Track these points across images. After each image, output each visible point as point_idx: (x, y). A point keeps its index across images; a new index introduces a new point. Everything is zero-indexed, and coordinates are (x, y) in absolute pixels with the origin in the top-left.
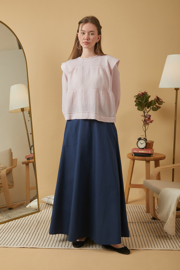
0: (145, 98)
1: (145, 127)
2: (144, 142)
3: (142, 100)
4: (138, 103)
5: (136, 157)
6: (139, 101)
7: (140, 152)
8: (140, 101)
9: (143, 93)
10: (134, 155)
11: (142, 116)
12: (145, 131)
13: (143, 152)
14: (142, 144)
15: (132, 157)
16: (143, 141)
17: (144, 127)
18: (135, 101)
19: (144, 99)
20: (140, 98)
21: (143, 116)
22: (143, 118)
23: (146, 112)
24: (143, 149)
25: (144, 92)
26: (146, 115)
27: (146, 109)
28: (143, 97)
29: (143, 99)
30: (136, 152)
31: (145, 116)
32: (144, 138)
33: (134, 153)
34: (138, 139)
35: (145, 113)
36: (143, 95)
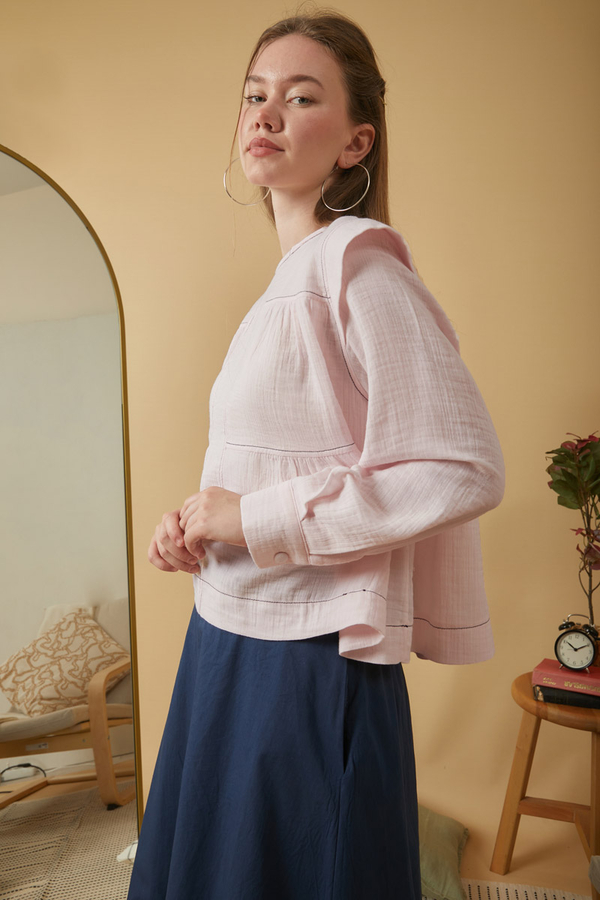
0: (592, 461)
1: (590, 575)
2: (586, 641)
3: (579, 469)
4: (563, 479)
5: (553, 710)
6: (565, 473)
7: (568, 685)
8: (569, 470)
9: (585, 441)
10: (541, 698)
11: (579, 531)
12: (591, 591)
13: (580, 687)
14: (577, 653)
15: (533, 704)
16: (581, 636)
17: (584, 574)
18: (550, 470)
19: (588, 466)
20: (573, 459)
21: (584, 532)
22: (583, 542)
23: (593, 515)
24: (580, 671)
25: (590, 437)
26: (593, 527)
27: (594, 505)
28: (584, 458)
29: (584, 463)
30: (553, 684)
31: (589, 532)
32: (586, 626)
33: (544, 688)
34: (561, 628)
35: (592, 521)
36: (582, 450)
